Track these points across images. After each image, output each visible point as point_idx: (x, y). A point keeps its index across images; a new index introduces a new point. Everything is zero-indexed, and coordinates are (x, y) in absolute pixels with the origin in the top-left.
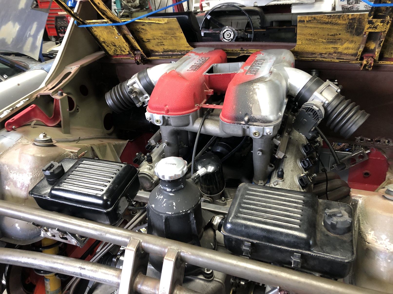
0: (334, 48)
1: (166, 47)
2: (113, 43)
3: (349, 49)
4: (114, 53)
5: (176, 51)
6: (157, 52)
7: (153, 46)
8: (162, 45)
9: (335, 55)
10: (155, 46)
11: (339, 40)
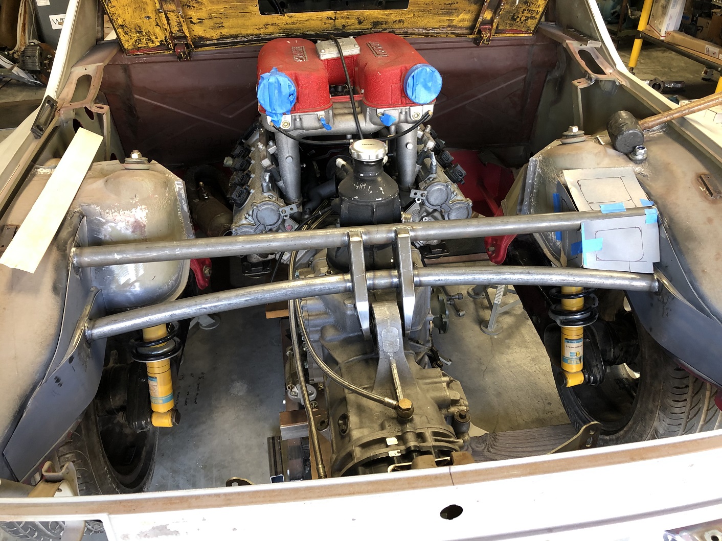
0: (449, 20)
1: (225, 31)
2: (139, 27)
3: (465, 21)
4: (134, 46)
5: (239, 37)
6: (208, 39)
7: (205, 30)
8: (220, 27)
9: (449, 29)
10: (208, 30)
11: (456, 10)
